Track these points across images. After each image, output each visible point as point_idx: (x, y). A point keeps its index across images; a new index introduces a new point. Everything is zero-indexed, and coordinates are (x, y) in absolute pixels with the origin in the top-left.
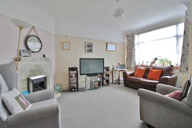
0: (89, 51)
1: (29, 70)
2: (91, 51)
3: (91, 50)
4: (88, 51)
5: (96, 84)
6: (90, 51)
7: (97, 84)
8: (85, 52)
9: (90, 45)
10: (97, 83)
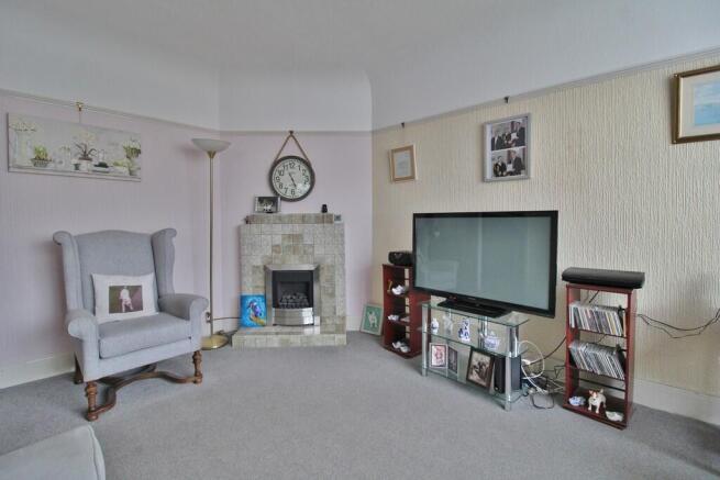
0: (503, 168)
1: (269, 248)
2: (520, 166)
3: (518, 160)
4: (499, 170)
5: (475, 362)
6: (510, 168)
7: (481, 365)
8: (483, 179)
9: (514, 136)
10: (487, 359)
